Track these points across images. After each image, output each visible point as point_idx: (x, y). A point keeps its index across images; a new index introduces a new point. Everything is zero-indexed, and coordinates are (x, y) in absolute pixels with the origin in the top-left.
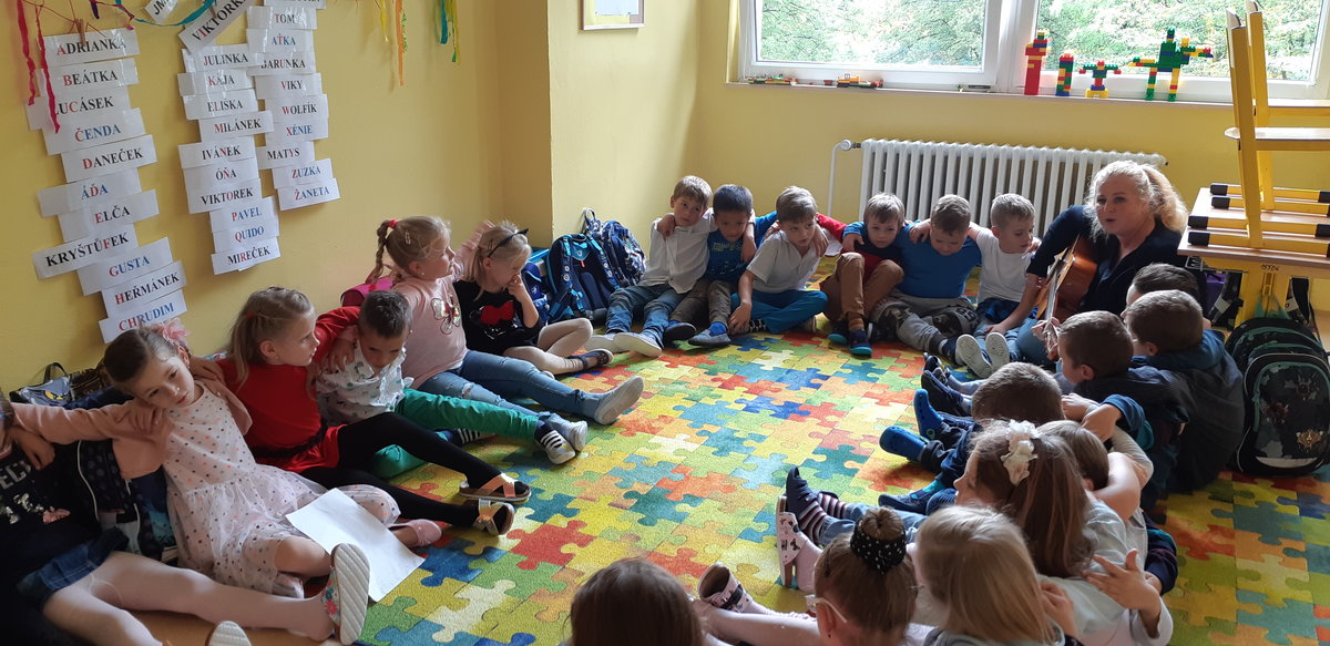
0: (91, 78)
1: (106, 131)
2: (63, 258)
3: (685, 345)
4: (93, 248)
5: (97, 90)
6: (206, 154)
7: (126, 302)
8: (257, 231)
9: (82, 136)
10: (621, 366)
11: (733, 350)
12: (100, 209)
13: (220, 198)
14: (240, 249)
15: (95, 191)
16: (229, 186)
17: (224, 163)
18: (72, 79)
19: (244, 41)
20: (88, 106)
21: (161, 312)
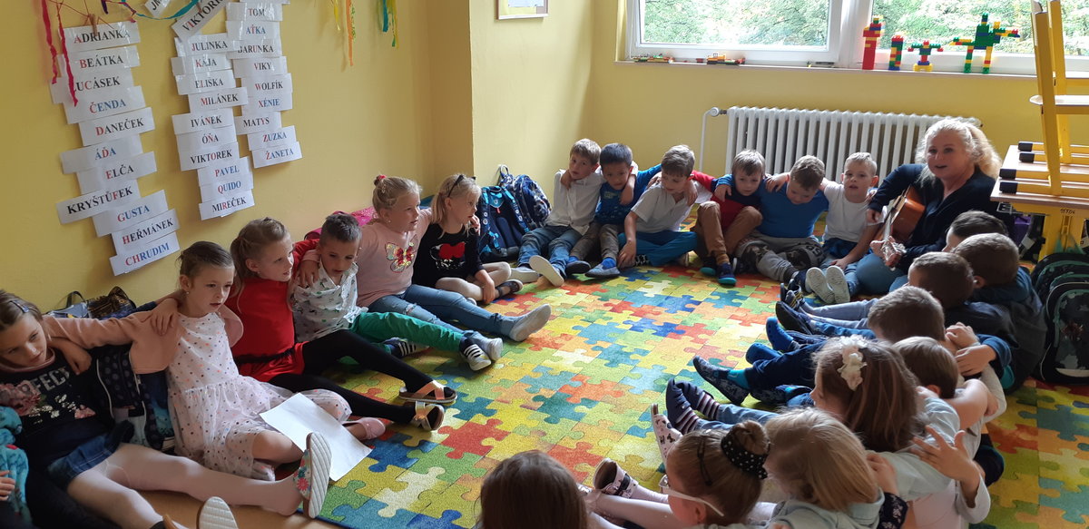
0: (102, 61)
1: (115, 104)
2: (81, 207)
3: (582, 277)
4: (104, 199)
5: (107, 71)
6: (194, 123)
7: (131, 243)
8: (236, 185)
9: (96, 109)
10: (529, 294)
11: (622, 280)
12: (110, 168)
13: (206, 158)
14: (222, 199)
15: (106, 153)
16: (213, 148)
17: (208, 129)
18: (87, 63)
19: (224, 30)
20: (100, 84)
21: (158, 250)
